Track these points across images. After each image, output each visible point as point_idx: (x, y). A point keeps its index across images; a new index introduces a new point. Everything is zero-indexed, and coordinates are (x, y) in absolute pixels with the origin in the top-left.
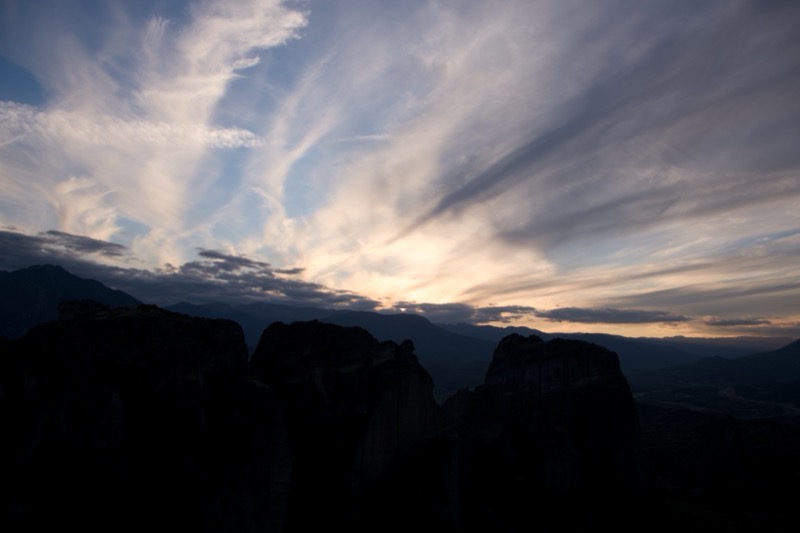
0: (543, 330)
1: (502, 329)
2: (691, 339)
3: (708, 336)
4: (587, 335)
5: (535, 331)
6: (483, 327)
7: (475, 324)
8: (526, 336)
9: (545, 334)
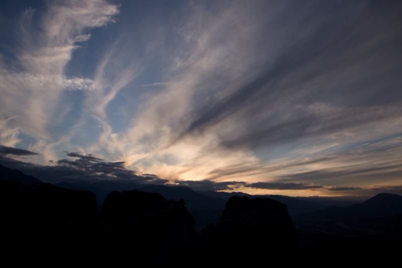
0: (250, 194)
1: (229, 193)
2: (321, 197)
3: (329, 196)
4: (271, 195)
5: (246, 194)
6: (219, 192)
7: (216, 191)
8: (242, 197)
9: (251, 195)
